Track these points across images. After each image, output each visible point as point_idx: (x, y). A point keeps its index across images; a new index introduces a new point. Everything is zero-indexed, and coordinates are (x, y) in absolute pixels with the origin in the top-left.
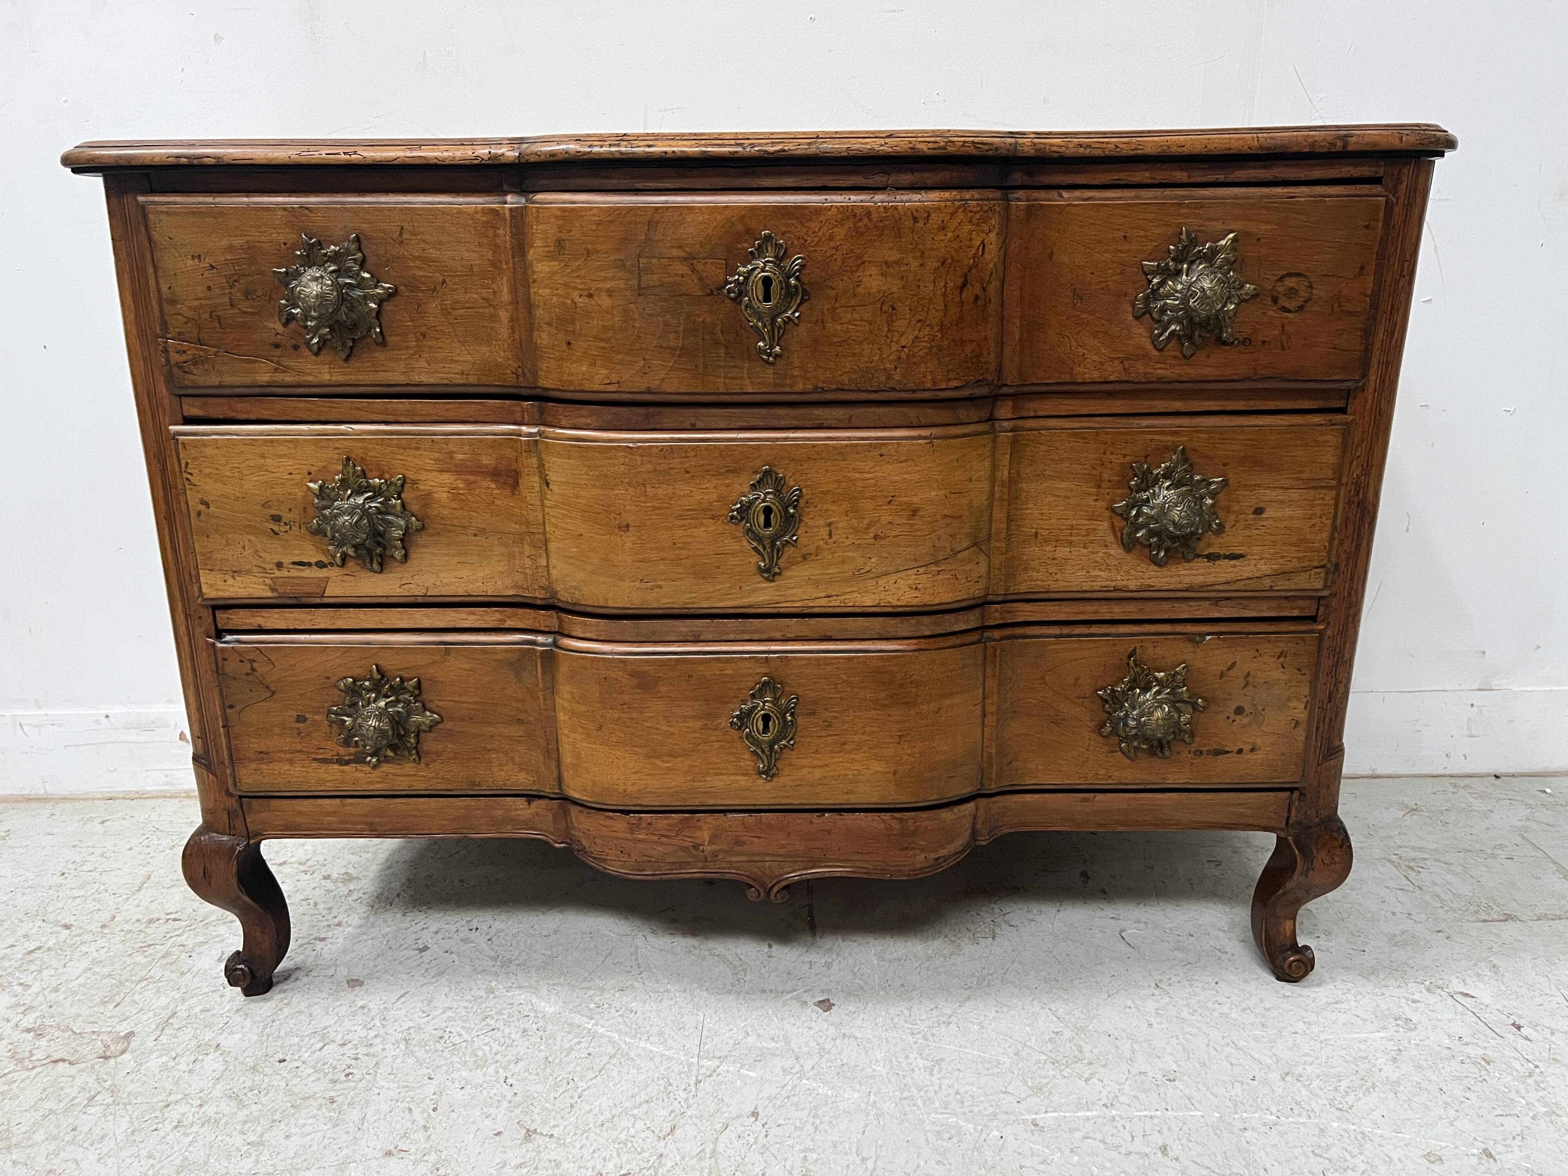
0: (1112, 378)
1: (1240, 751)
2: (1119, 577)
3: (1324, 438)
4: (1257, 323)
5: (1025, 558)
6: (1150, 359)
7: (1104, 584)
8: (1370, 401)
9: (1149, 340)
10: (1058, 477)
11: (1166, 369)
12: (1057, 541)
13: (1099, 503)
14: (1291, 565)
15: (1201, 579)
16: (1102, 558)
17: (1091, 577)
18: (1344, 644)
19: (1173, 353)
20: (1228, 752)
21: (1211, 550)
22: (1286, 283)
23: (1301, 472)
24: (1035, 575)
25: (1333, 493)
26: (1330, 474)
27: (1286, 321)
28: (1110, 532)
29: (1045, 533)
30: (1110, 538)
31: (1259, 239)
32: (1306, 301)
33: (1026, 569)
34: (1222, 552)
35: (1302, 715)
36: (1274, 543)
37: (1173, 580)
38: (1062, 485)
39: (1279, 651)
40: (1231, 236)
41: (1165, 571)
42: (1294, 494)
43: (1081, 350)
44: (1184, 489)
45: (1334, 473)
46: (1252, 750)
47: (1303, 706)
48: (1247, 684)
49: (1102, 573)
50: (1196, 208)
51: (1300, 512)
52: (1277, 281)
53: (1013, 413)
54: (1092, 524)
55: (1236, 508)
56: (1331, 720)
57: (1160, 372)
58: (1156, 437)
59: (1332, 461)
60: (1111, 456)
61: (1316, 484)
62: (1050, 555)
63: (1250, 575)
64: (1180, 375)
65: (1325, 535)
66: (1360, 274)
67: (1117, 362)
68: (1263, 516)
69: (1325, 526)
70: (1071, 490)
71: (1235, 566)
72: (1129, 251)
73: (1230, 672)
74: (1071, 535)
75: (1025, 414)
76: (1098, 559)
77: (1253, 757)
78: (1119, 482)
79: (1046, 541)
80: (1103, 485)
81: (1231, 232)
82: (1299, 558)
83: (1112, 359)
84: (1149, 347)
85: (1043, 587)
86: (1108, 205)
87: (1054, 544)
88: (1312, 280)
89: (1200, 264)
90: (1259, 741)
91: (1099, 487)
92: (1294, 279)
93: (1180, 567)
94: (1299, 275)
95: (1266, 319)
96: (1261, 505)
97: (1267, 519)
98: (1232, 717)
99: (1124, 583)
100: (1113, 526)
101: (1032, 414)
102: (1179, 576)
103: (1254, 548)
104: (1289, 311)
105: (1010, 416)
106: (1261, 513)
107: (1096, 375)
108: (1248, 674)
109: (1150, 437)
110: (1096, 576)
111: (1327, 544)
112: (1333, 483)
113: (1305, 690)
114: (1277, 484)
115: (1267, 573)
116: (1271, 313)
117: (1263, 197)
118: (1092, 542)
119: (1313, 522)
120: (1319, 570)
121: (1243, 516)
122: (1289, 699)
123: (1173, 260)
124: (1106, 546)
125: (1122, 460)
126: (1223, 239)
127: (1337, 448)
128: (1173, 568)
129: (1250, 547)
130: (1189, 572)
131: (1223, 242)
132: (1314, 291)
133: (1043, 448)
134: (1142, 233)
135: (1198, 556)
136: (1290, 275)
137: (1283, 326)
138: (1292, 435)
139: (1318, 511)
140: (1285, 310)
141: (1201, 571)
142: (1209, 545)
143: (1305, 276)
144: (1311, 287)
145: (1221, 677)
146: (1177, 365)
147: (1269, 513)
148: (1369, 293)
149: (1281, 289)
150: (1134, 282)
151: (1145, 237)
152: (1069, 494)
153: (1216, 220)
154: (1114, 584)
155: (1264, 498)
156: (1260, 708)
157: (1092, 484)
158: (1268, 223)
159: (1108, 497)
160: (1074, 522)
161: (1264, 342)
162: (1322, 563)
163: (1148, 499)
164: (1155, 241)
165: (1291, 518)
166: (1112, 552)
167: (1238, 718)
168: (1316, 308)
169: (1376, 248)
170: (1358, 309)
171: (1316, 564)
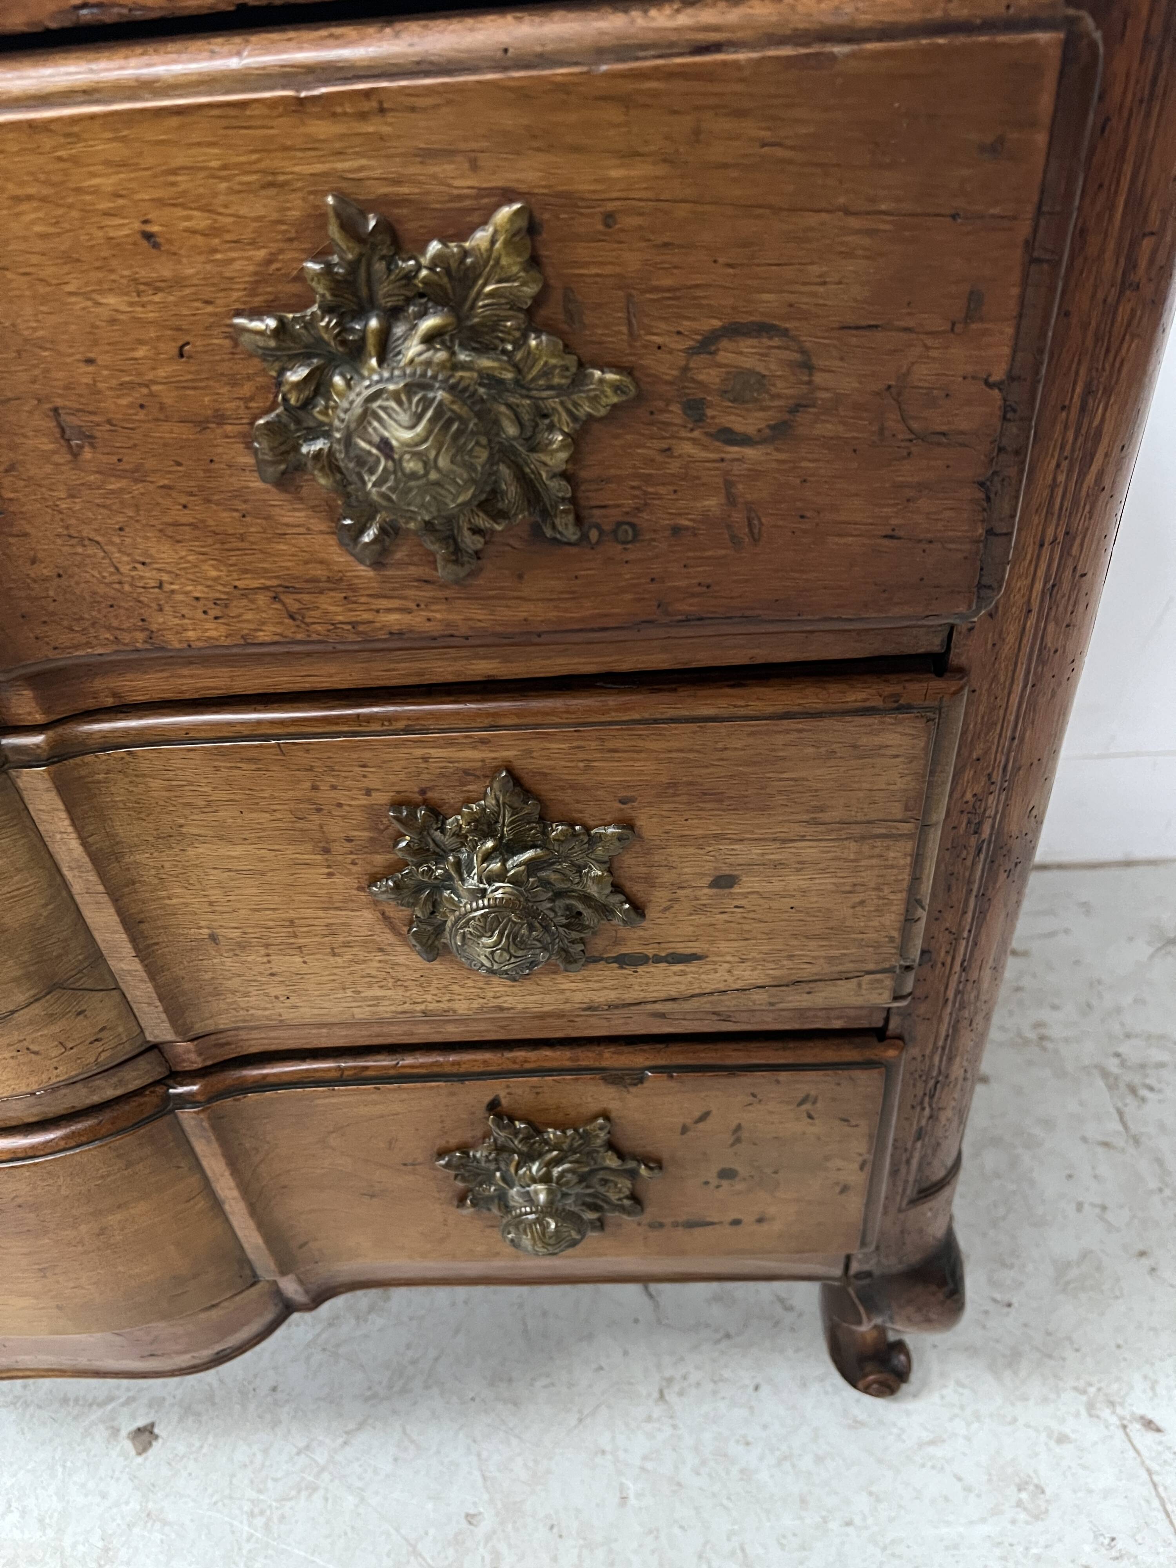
0: (262, 637)
1: (736, 1222)
2: (429, 997)
3: (877, 740)
4: (648, 479)
5: (208, 976)
6: (353, 588)
7: (400, 1009)
8: (1011, 639)
9: (332, 540)
10: (221, 838)
11: (409, 611)
12: (267, 946)
13: (339, 880)
14: (814, 969)
15: (612, 996)
16: (379, 969)
17: (365, 999)
18: (950, 1059)
19: (413, 571)
20: (712, 1224)
21: (624, 951)
22: (724, 357)
23: (821, 809)
24: (242, 1002)
25: (909, 846)
26: (897, 810)
27: (737, 469)
28: (380, 927)
29: (236, 933)
30: (388, 937)
31: (609, 219)
32: (795, 409)
33: (217, 993)
34: (650, 952)
35: (856, 1178)
36: (770, 935)
37: (547, 998)
38: (238, 851)
39: (801, 1095)
40: (505, 212)
41: (529, 986)
42: (809, 851)
43: (149, 575)
44: (529, 854)
45: (907, 809)
46: (760, 1220)
47: (856, 1166)
48: (738, 1140)
49: (389, 993)
50: (363, 116)
51: (827, 882)
52: (692, 352)
53: (46, 711)
54: (337, 917)
55: (667, 877)
56: (923, 1158)
57: (393, 617)
58: (433, 752)
59: (901, 784)
60: (333, 794)
61: (857, 830)
62: (262, 968)
63: (722, 986)
64: (449, 624)
65: (891, 919)
66: (969, 318)
67: (262, 599)
68: (736, 890)
69: (891, 903)
70: (261, 860)
71: (683, 973)
72: (178, 282)
73: (701, 1126)
74: (295, 936)
75: (90, 704)
76: (374, 972)
77: (765, 1227)
78: (372, 839)
79: (243, 946)
80: (336, 847)
81: (507, 196)
82: (830, 959)
83: (247, 593)
84: (339, 557)
85: (268, 1018)
86: (45, 126)
87: (263, 951)
88: (808, 342)
89: (422, 314)
90: (772, 1210)
91: (326, 851)
92: (747, 345)
93: (559, 978)
94: (762, 329)
95: (674, 467)
96: (726, 870)
97: (745, 895)
98: (714, 1181)
99: (444, 1005)
100: (385, 917)
101: (110, 702)
102: (563, 991)
103: (723, 946)
104: (745, 441)
105: (39, 718)
106: (731, 887)
107: (215, 631)
108: (739, 1127)
109: (419, 752)
110: (377, 998)
111: (895, 934)
112: (906, 828)
113: (859, 1146)
114: (759, 833)
115: (760, 982)
116: (687, 448)
117: (601, 52)
118: (347, 945)
119: (856, 898)
120: (878, 976)
121: (688, 891)
122: (827, 1158)
123: (328, 310)
124: (381, 950)
125: (364, 801)
126: (485, 222)
127: (912, 759)
128: (546, 980)
129: (712, 942)
130: (581, 985)
131: (481, 238)
132: (819, 378)
133: (155, 784)
134: (200, 220)
135: (596, 960)
136: (734, 331)
137: (729, 485)
138: (793, 736)
139: (869, 877)
140: (728, 436)
141: (608, 984)
142: (616, 942)
143: (785, 333)
144: (808, 366)
145: (684, 1130)
146: (435, 600)
147: (749, 883)
148: (998, 374)
149: (710, 376)
150: (234, 381)
151: (214, 231)
152: (261, 866)
153: (447, 154)
154: (419, 1008)
155: (732, 859)
156: (768, 1171)
157: (309, 847)
158: (630, 155)
159: (354, 869)
160: (292, 914)
161: (676, 530)
162: (887, 965)
163: (447, 877)
164: (253, 243)
165: (804, 892)
166: (401, 959)
167: (725, 1183)
168: (827, 428)
169: (1024, 229)
170: (964, 426)
171: (871, 966)
